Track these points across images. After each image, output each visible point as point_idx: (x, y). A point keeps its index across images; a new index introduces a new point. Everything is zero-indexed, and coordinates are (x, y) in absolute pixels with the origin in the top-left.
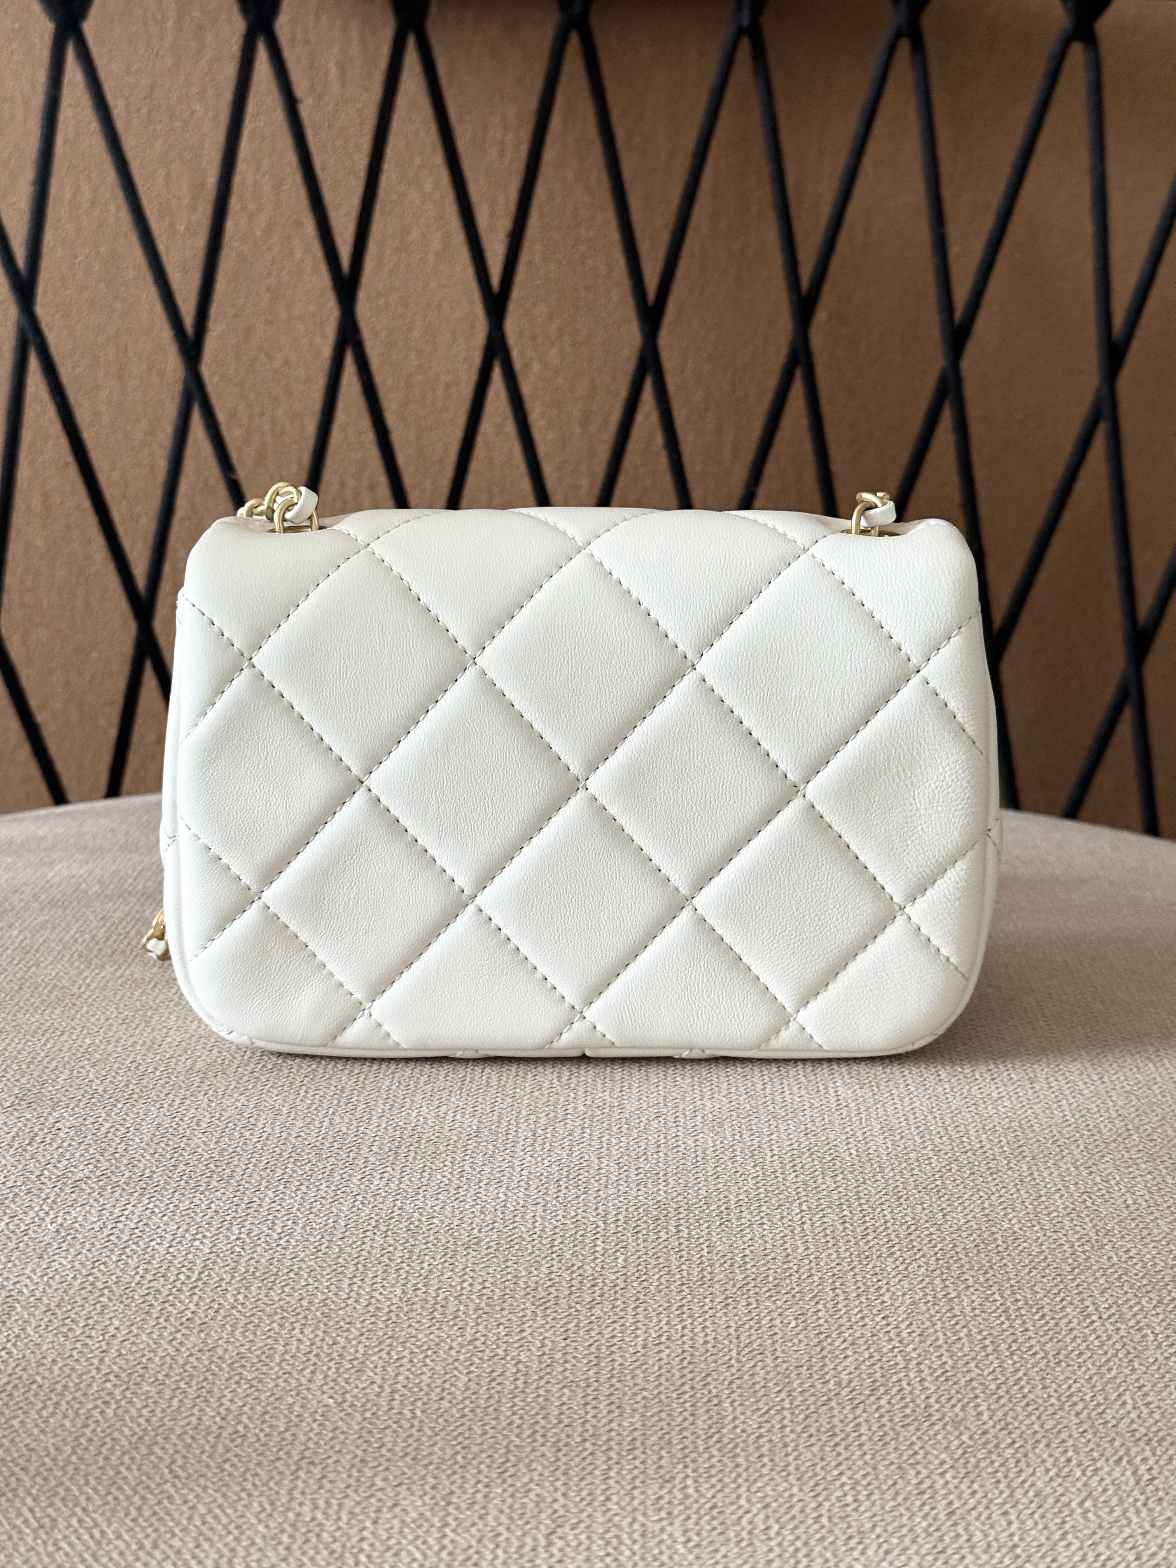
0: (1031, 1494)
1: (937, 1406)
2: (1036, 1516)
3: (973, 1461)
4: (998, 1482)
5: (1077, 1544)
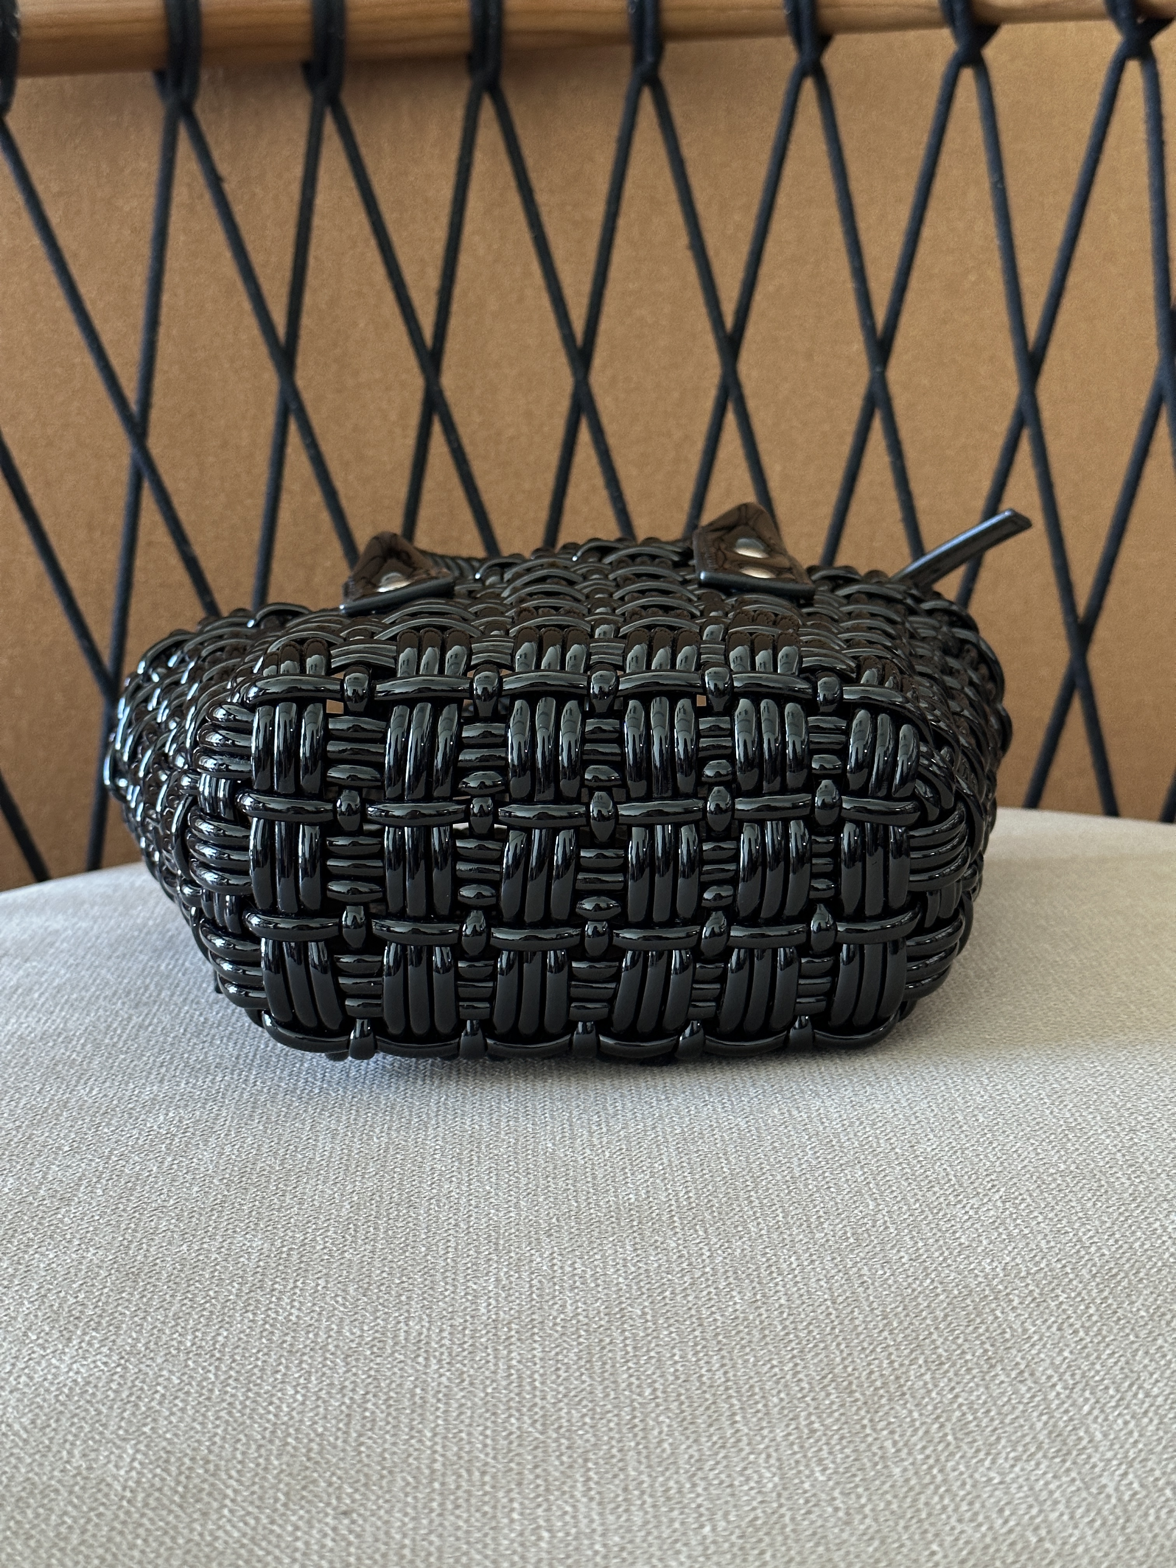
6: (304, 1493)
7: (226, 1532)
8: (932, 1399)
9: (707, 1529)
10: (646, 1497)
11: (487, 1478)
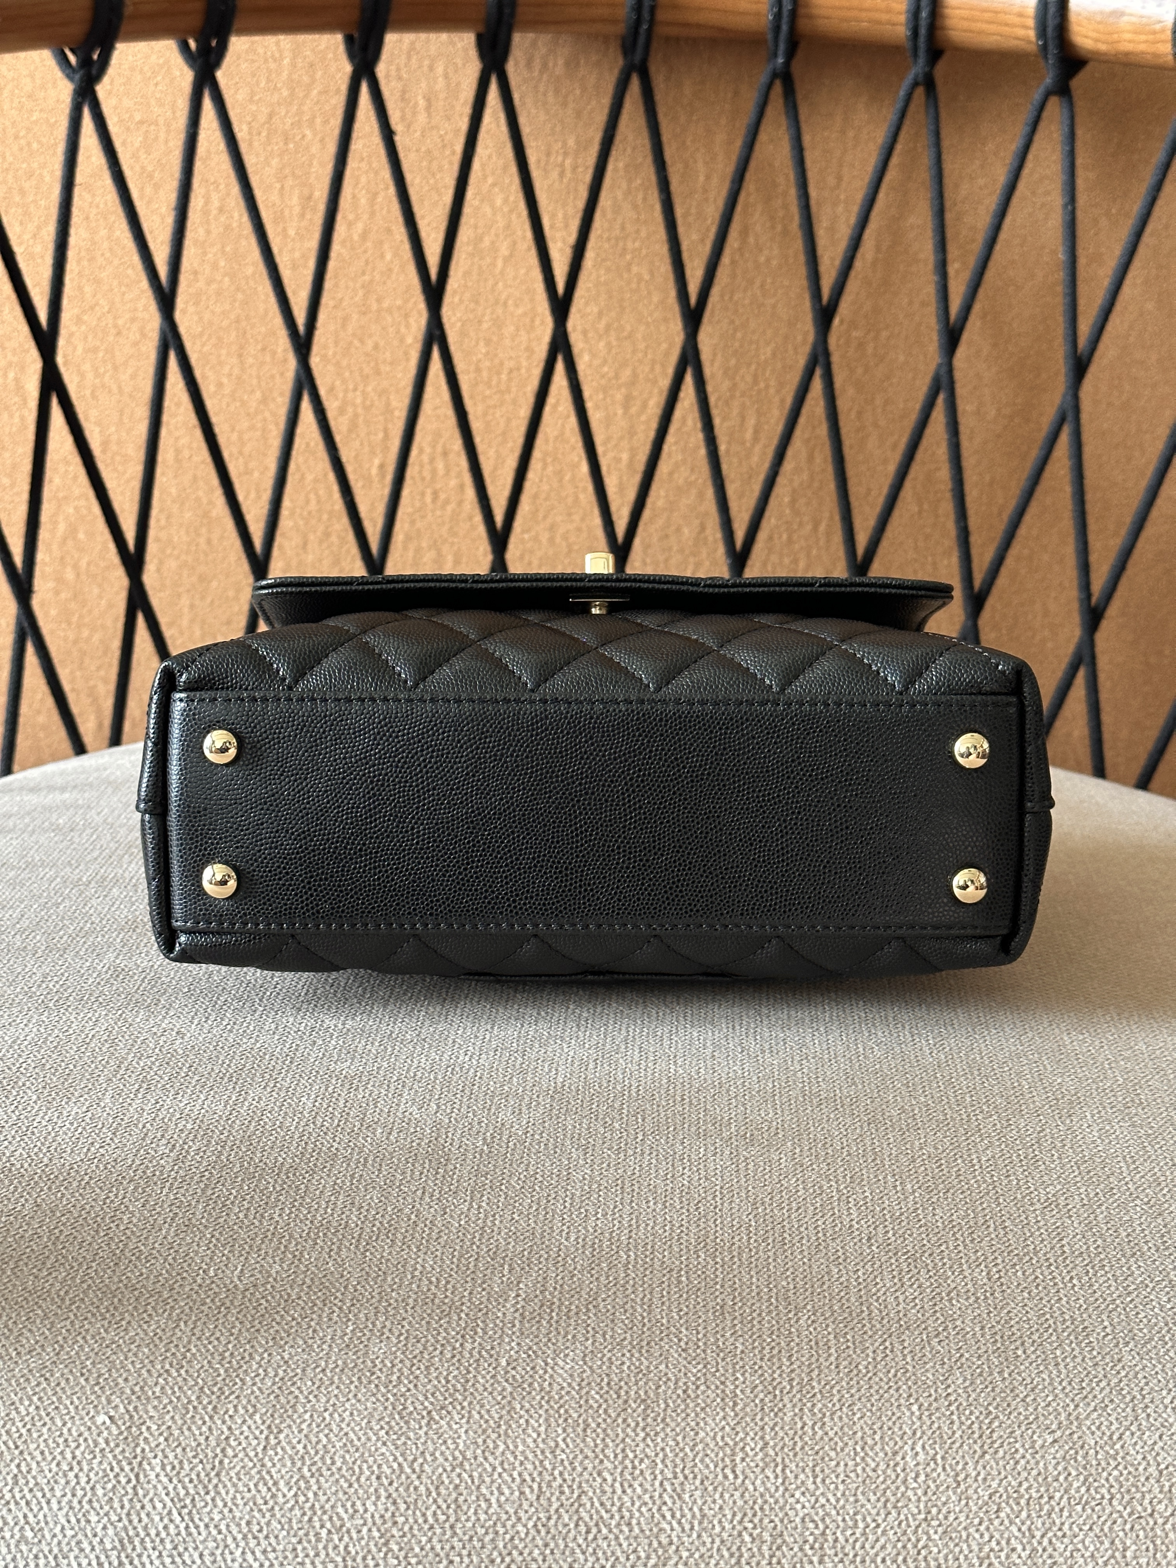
0: (915, 1286)
1: (856, 1226)
2: (917, 1301)
3: (878, 1263)
4: (894, 1277)
5: (942, 1319)
6: (323, 1280)
7: (267, 1301)
8: (769, 1270)
9: (590, 1342)
10: (554, 1314)
11: (449, 1286)
